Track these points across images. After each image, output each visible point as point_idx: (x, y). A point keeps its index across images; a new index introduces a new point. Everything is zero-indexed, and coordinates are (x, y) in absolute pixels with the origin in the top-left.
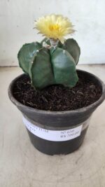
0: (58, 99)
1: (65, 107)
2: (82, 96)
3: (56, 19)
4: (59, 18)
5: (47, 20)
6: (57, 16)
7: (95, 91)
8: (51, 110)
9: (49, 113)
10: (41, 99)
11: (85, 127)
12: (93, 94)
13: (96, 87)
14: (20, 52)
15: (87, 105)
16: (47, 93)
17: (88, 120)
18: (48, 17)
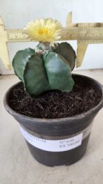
0: (55, 106)
1: (61, 114)
2: (80, 101)
3: (45, 23)
4: (48, 22)
5: (36, 24)
6: (46, 20)
7: (94, 95)
8: (47, 118)
9: (44, 120)
10: (37, 106)
11: (86, 135)
12: (92, 99)
13: (96, 92)
14: (14, 60)
15: (86, 111)
16: (43, 99)
17: (89, 127)
18: (37, 22)
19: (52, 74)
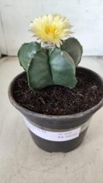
0: (56, 101)
1: (62, 110)
2: (82, 98)
3: (53, 19)
4: (57, 18)
5: (43, 21)
6: (54, 16)
7: (96, 92)
9: (44, 116)
10: (40, 100)
11: (84, 129)
12: (93, 96)
13: (98, 88)
14: (19, 51)
16: (46, 93)
17: (87, 123)
18: (45, 17)
19: (56, 72)
